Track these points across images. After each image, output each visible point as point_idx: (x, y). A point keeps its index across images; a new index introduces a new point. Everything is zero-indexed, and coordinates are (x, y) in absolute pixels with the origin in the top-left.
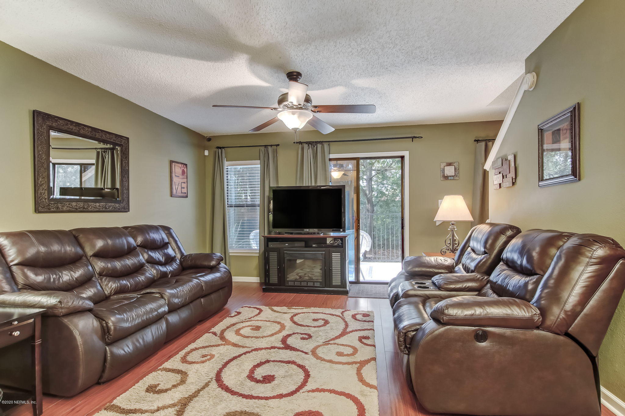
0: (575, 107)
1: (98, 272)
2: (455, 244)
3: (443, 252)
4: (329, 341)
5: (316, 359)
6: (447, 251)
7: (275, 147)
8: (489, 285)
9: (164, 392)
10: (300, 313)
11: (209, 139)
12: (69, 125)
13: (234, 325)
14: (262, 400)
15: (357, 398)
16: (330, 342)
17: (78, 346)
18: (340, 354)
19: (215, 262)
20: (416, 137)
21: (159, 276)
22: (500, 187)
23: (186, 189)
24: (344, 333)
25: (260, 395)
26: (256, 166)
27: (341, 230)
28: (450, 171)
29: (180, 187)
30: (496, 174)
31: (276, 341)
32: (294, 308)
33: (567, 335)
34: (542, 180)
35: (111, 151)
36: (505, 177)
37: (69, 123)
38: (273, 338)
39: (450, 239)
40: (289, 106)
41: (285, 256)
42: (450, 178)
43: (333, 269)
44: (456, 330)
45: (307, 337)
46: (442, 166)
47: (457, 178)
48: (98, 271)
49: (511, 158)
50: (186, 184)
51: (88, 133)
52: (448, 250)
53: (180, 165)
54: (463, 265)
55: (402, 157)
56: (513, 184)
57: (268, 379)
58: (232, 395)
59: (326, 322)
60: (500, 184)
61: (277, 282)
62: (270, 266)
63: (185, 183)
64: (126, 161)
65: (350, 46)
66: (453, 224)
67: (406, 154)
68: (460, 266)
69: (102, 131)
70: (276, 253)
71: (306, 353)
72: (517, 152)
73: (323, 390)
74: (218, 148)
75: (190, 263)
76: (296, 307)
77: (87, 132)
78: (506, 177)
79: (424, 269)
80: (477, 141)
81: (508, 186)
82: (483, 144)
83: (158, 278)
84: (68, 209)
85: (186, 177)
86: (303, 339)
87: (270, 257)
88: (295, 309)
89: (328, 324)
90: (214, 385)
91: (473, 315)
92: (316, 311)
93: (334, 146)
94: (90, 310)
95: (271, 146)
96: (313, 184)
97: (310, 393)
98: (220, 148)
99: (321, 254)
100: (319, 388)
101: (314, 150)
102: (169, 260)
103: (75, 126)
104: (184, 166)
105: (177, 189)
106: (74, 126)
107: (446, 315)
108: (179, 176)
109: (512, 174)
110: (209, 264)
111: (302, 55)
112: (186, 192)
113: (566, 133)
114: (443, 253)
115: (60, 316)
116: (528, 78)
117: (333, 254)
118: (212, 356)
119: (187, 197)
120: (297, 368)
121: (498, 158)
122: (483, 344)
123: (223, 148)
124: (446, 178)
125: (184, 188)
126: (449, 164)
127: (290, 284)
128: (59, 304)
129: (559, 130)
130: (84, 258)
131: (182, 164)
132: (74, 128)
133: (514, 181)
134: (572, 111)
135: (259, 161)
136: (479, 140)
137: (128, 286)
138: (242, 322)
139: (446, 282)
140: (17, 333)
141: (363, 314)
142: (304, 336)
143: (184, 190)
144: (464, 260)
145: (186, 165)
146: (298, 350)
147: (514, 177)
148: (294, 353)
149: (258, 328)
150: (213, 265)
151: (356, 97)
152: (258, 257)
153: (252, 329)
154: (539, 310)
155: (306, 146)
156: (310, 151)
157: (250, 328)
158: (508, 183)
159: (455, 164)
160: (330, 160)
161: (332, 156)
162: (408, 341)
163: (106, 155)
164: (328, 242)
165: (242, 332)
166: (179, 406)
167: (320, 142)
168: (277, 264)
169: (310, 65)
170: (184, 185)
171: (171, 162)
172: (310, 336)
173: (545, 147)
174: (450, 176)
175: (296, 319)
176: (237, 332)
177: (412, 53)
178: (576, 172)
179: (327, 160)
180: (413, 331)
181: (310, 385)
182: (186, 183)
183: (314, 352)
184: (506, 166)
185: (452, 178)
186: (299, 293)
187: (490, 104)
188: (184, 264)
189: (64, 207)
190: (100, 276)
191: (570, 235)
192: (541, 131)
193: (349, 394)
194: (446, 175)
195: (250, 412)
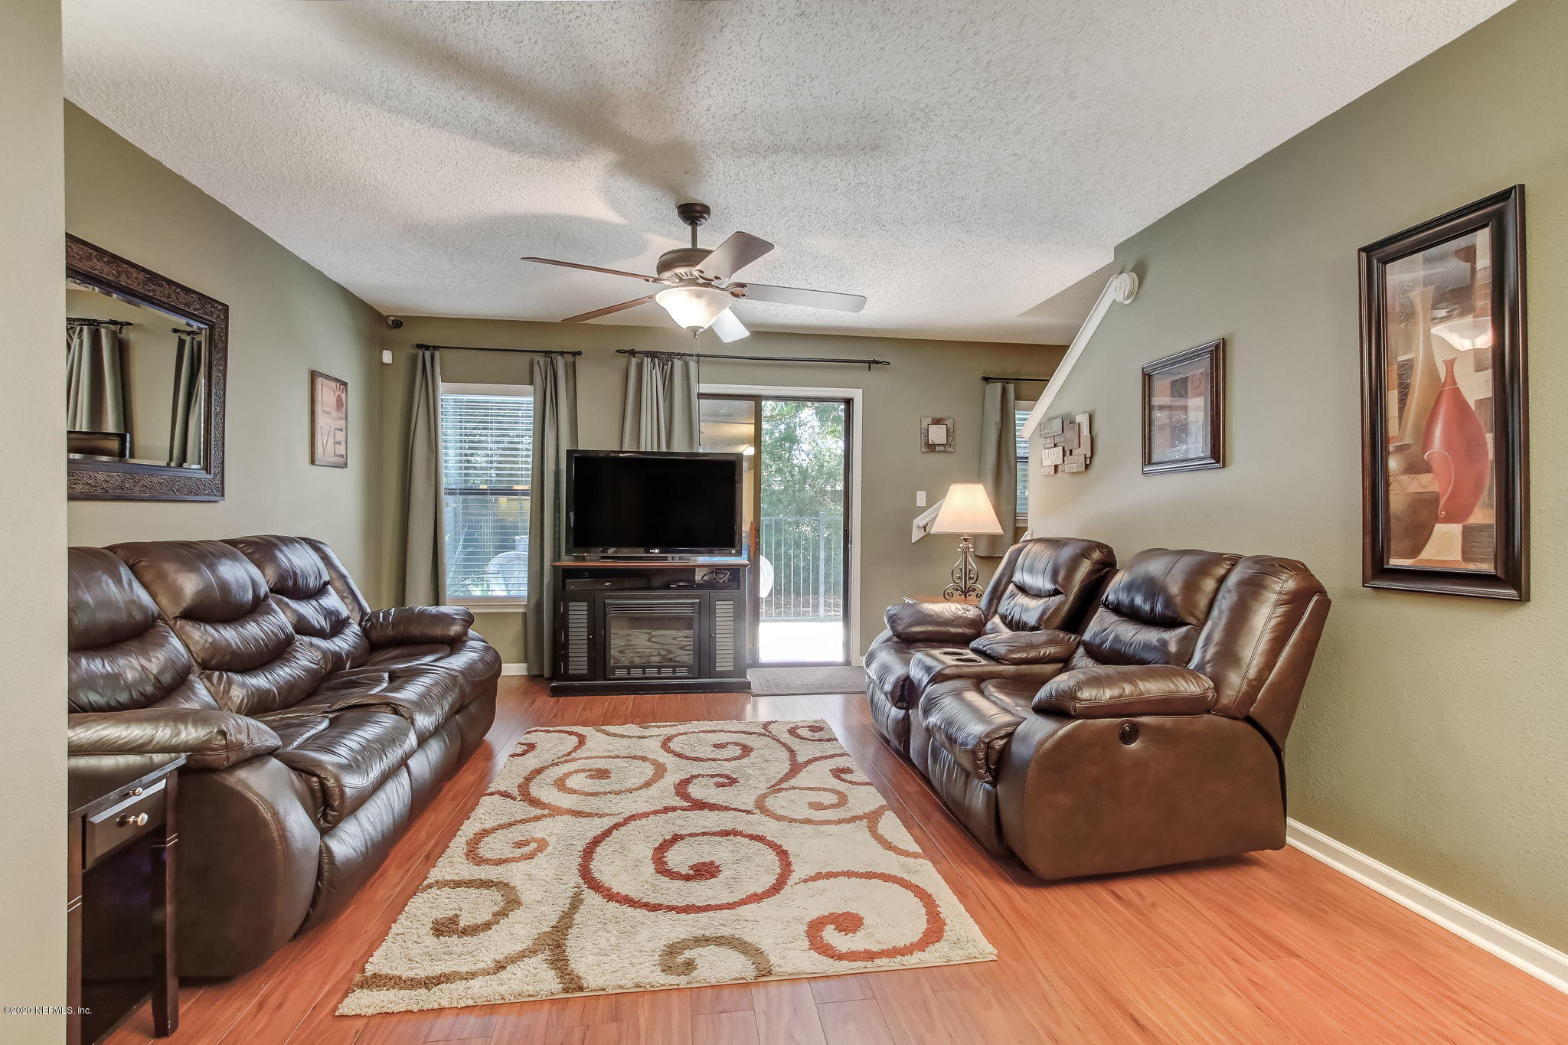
0: (1217, 345)
1: (199, 660)
2: (970, 578)
3: (948, 594)
4: (777, 784)
5: (777, 822)
6: (953, 592)
7: (570, 358)
8: (1081, 650)
9: (483, 930)
10: (676, 735)
11: (398, 324)
12: (95, 261)
13: (539, 773)
14: (722, 912)
15: (902, 879)
16: (782, 786)
17: (275, 841)
18: (817, 806)
19: (461, 627)
20: (877, 362)
21: (329, 666)
22: (1056, 472)
23: (344, 447)
24: (796, 768)
25: (712, 903)
26: (523, 401)
27: (733, 551)
28: (938, 435)
29: (331, 440)
30: (1047, 446)
31: (663, 792)
32: (655, 726)
33: (1249, 720)
34: (1150, 463)
35: (89, 329)
36: (1068, 453)
37: (94, 253)
38: (654, 790)
39: (961, 569)
40: (686, 277)
41: (607, 611)
42: (937, 448)
43: (717, 636)
44: (1092, 725)
45: (726, 781)
46: (924, 425)
47: (950, 449)
48: (198, 655)
49: (1082, 419)
50: (344, 433)
51: (138, 284)
52: (957, 590)
53: (333, 384)
54: (1003, 618)
55: (848, 402)
56: (1087, 466)
57: (705, 871)
58: (649, 911)
59: (746, 750)
60: (1056, 467)
61: (586, 672)
62: (570, 634)
63: (341, 430)
64: (221, 368)
65: (841, 174)
66: (965, 540)
67: (857, 395)
68: (997, 620)
69: (170, 282)
70: (586, 604)
71: (748, 812)
72: (1094, 411)
73: (830, 875)
74: (420, 346)
75: (392, 633)
76: (658, 724)
77: (137, 282)
78: (1071, 454)
79: (930, 628)
80: (986, 379)
81: (1076, 471)
82: (999, 386)
83: (328, 670)
84: (86, 489)
85: (344, 416)
86: (718, 785)
87: (570, 613)
88: (659, 727)
89: (751, 751)
90: (592, 898)
91: (1121, 696)
92: (709, 729)
93: (707, 369)
94: (272, 752)
95: (562, 353)
96: (664, 449)
97: (810, 884)
98: (427, 348)
99: (692, 604)
100: (820, 873)
101: (665, 371)
102: (338, 626)
103: (108, 263)
104: (342, 387)
105: (326, 447)
106: (105, 262)
107: (1081, 700)
108: (329, 413)
109: (1085, 449)
110: (445, 633)
111: (737, 174)
112: (344, 453)
113: (1199, 386)
114: (947, 597)
115: (222, 768)
116: (1124, 281)
117: (717, 603)
118: (542, 845)
119: (345, 465)
120: (750, 841)
121: (1051, 419)
122: (1133, 746)
123: (436, 348)
124: (931, 447)
125: (339, 443)
126: (937, 421)
127: (619, 673)
128: (219, 737)
129: (1185, 380)
130: (160, 623)
131: (337, 381)
132: (106, 269)
133: (1088, 462)
134: (1212, 351)
135: (530, 388)
136: (990, 378)
137: (273, 691)
138: (557, 764)
139: (1011, 648)
140: (142, 819)
141: (809, 727)
142: (722, 780)
143: (341, 449)
144: (1004, 607)
145: (345, 384)
146: (727, 809)
147: (1089, 455)
148: (723, 814)
149: (602, 774)
150: (455, 634)
151: (795, 271)
152: (521, 615)
153: (591, 777)
154: (1213, 682)
155: (647, 361)
156: (657, 372)
157: (584, 774)
158: (1075, 463)
159: (947, 422)
160: (701, 396)
161: (705, 388)
162: (994, 756)
163: (72, 340)
164: (698, 578)
165: (571, 783)
166: (545, 950)
167: (678, 354)
168: (586, 629)
169: (741, 196)
170: (340, 436)
171: (314, 375)
172: (732, 781)
173: (1157, 401)
174: (939, 445)
175: (674, 745)
176: (560, 784)
177: (943, 207)
178: (1218, 453)
179: (694, 396)
180: (1001, 738)
181: (799, 871)
182: (344, 430)
183: (761, 806)
184: (1070, 434)
185: (942, 448)
186: (640, 694)
187: (1024, 314)
188: (374, 635)
189: (77, 483)
190: (204, 669)
191: (1235, 560)
192: (1147, 378)
193: (883, 874)
194: (930, 442)
195: (714, 935)
